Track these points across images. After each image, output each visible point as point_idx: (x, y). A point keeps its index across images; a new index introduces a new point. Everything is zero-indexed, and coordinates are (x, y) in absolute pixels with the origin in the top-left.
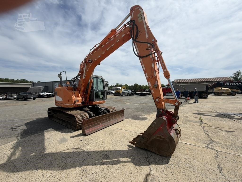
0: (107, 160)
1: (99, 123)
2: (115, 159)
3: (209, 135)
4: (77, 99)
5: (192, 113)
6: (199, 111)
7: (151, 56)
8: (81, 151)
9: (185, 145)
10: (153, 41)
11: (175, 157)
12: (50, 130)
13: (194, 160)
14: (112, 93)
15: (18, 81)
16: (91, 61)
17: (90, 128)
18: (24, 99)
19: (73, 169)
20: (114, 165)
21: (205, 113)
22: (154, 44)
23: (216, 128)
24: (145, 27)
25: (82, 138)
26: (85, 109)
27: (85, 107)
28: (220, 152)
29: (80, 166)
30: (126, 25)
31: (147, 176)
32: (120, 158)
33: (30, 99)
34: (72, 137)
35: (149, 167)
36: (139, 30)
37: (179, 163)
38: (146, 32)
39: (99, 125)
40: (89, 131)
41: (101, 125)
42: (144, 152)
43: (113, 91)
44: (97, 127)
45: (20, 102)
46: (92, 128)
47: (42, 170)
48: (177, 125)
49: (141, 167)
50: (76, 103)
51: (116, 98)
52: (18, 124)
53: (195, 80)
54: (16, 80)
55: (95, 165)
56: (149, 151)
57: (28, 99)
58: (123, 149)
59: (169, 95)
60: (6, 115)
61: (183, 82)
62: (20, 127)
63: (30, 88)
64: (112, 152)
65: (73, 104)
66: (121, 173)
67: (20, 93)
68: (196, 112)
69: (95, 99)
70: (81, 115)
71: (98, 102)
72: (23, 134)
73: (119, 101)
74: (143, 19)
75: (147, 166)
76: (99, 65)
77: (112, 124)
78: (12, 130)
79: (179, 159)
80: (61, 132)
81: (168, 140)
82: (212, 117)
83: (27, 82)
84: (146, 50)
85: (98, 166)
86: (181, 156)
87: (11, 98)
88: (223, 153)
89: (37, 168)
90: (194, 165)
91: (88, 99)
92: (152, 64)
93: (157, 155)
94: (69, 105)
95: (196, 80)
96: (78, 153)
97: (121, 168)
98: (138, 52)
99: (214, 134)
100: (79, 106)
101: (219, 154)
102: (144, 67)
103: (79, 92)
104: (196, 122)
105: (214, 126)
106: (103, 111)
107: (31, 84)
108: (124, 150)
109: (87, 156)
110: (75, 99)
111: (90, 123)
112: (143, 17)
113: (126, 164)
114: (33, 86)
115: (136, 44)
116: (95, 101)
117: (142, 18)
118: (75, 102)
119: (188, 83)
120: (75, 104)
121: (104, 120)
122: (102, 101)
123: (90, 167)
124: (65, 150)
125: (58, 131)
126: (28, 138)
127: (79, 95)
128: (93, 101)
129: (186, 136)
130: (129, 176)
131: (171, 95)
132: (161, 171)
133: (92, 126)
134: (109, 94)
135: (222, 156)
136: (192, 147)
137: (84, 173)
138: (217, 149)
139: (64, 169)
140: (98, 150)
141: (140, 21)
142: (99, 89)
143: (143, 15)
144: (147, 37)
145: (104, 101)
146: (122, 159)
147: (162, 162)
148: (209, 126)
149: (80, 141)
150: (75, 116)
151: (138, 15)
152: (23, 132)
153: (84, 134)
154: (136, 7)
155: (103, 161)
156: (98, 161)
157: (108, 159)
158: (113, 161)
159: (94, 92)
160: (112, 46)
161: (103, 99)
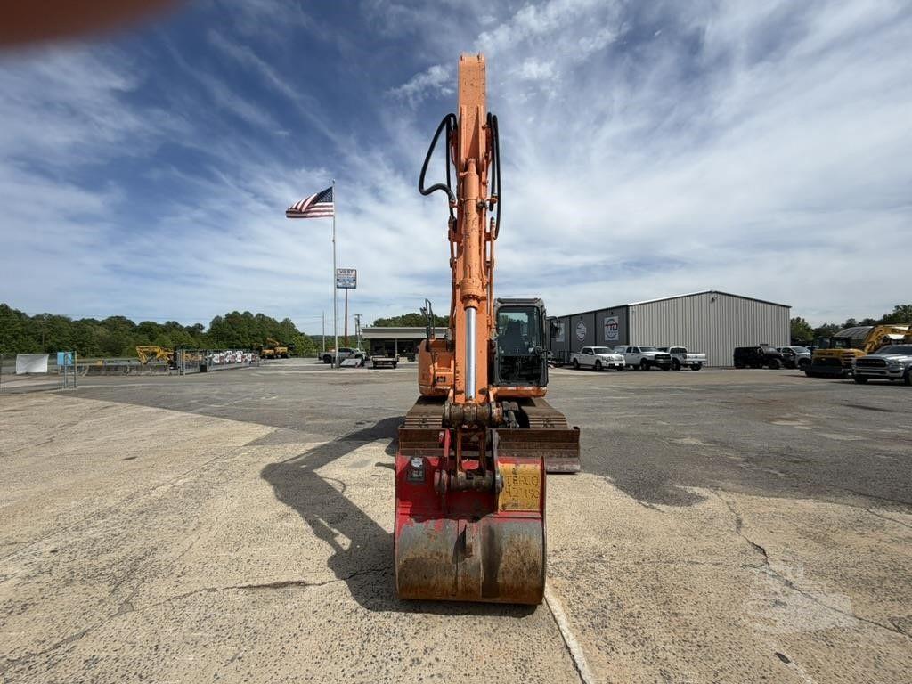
0: (326, 524)
19: (285, 506)
25: (386, 472)
32: (344, 534)
34: (378, 464)
50: (437, 384)
65: (429, 387)
69: (497, 379)
70: (424, 417)
71: (510, 388)
94: (424, 387)
116: (497, 386)
118: (434, 384)
120: (432, 388)
122: (530, 388)
124: (331, 479)
145: (539, 391)
149: (373, 476)
152: (357, 433)
155: (322, 521)
156: (317, 516)
157: (331, 523)
158: (329, 530)
159: (496, 356)
161: (538, 382)
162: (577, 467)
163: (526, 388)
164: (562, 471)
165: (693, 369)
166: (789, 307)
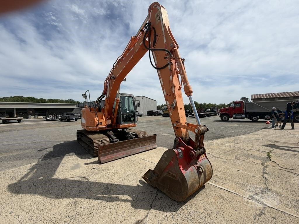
0: (105, 195)
1: (120, 150)
2: (114, 196)
3: (269, 179)
4: (99, 121)
5: (261, 144)
6: (275, 142)
7: (169, 67)
8: (85, 180)
9: (219, 190)
10: (171, 46)
11: (192, 205)
12: (71, 154)
13: (218, 213)
14: (161, 114)
15: (66, 101)
16: (113, 77)
17: (107, 155)
18: (67, 120)
19: (66, 199)
20: (109, 203)
21: (284, 145)
22: (173, 50)
23: (289, 170)
24: (163, 29)
25: (95, 166)
26: (109, 133)
27: (109, 130)
28: (269, 209)
29: (74, 197)
30: (143, 30)
31: (138, 222)
32: (120, 195)
33: (72, 120)
34: (86, 164)
35: (147, 212)
36: (157, 34)
37: (192, 214)
38: (163, 35)
39: (118, 152)
40: (106, 159)
41: (122, 153)
42: (154, 191)
43: (162, 111)
44: (116, 155)
45: (62, 123)
46: (109, 156)
47: (39, 195)
48: (207, 160)
49: (138, 210)
50: (99, 125)
51: (163, 120)
52: (48, 146)
53: (288, 95)
54: (64, 100)
55: (90, 198)
56: (161, 192)
57: (71, 120)
58: (131, 185)
59: (237, 116)
60: (44, 136)
61: (265, 97)
62: (47, 149)
63: (74, 108)
64: (116, 187)
65: (95, 127)
66: (110, 213)
67: (64, 114)
68: (269, 143)
69: (122, 122)
70: (101, 139)
71: (126, 125)
72: (47, 156)
73: (165, 124)
74: (161, 19)
75: (145, 211)
76: (125, 81)
77: (136, 153)
78: (40, 152)
79: (196, 208)
80: (79, 158)
81: (180, 180)
82: (292, 152)
83: (74, 102)
84: (164, 59)
85: (91, 201)
86: (201, 204)
87: (56, 119)
88: (275, 211)
89: (37, 192)
90: (212, 221)
91: (115, 121)
92: (170, 77)
93: (168, 198)
94: (91, 127)
95: (290, 95)
96: (81, 182)
97: (114, 207)
98: (156, 63)
99: (278, 178)
100: (102, 129)
101: (265, 211)
102: (162, 81)
103: (104, 114)
104: (259, 158)
105: (286, 167)
106: (131, 136)
107: (76, 104)
108: (133, 185)
109: (88, 187)
110: (98, 121)
111: (107, 150)
112: (161, 17)
113: (123, 204)
114: (78, 107)
115: (155, 53)
116: (122, 124)
117: (159, 17)
118: (97, 125)
119: (275, 99)
120: (98, 127)
121: (126, 147)
122: (132, 124)
123: (83, 200)
124: (71, 178)
125: (78, 156)
126: (47, 160)
127: (104, 116)
128: (120, 124)
129: (228, 177)
130: (117, 219)
131: (240, 116)
132: (159, 219)
133: (109, 153)
134: (157, 115)
135: (269, 215)
136: (228, 194)
137: (73, 205)
138: (267, 202)
139: (58, 198)
140: (103, 182)
141: (158, 22)
142: (130, 110)
143: (160, 14)
144: (165, 42)
145: (134, 125)
146: (121, 197)
147: (168, 208)
148: (277, 165)
149: (91, 169)
150: (93, 140)
151: (156, 15)
152: (47, 155)
153: (99, 162)
154: (154, 5)
155: (101, 195)
156: (94, 195)
157: (107, 194)
158: (111, 197)
159: (121, 113)
160: (132, 57)
161: (134, 122)
162: (156, 146)
163: (131, 124)
164: (153, 148)
165: (140, 117)
166: (156, 101)
